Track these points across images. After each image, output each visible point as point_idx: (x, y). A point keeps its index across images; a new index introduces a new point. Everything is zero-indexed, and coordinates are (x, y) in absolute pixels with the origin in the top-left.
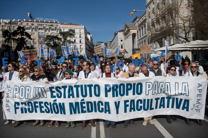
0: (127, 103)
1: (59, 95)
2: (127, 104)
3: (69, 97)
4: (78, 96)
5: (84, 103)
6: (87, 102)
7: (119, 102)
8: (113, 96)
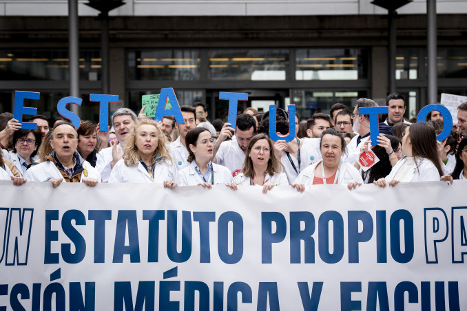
0: (355, 296)
1: (73, 250)
2: (353, 299)
3: (117, 258)
4: (153, 257)
5: (176, 286)
6: (186, 283)
7: (318, 286)
8: (295, 259)
